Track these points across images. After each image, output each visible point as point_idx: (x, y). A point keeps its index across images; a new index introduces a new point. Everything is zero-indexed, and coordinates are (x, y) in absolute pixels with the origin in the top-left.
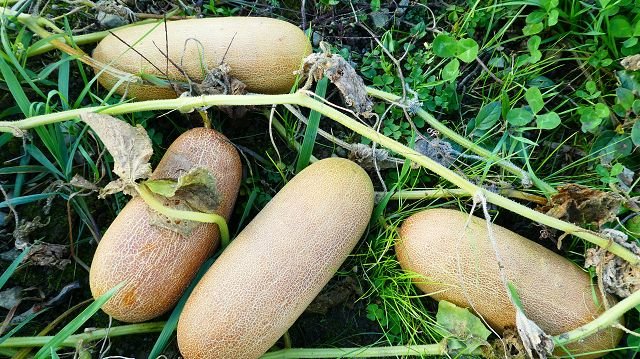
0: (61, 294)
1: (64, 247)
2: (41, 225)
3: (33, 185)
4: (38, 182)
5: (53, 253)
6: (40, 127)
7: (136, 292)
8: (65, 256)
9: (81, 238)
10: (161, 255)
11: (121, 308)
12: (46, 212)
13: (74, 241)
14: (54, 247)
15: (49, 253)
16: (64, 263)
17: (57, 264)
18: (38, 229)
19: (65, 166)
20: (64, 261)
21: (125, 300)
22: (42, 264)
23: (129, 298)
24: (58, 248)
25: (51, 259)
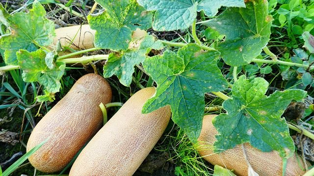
0: (12, 158)
1: (16, 134)
2: (7, 121)
3: (6, 101)
4: (9, 100)
5: (10, 136)
6: (12, 70)
7: (50, 153)
8: (16, 138)
9: (26, 130)
10: (65, 134)
11: (41, 162)
12: (10, 116)
13: (23, 131)
14: (11, 133)
15: (8, 136)
16: (15, 141)
17: (12, 142)
18: (5, 123)
19: (23, 91)
20: (15, 140)
21: (44, 157)
22: (3, 141)
23: (46, 157)
24: (13, 134)
25: (8, 139)
